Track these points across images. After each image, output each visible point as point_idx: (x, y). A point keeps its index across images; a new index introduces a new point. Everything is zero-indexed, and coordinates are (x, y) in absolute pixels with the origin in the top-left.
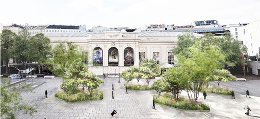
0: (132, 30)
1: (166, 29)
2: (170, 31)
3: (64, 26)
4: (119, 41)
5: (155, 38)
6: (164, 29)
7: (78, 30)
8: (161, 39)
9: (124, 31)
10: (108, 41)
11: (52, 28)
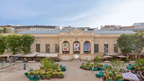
0: (92, 30)
1: (115, 28)
2: (118, 30)
3: (44, 26)
4: (80, 37)
5: (105, 35)
6: (114, 29)
7: (55, 29)
8: (109, 36)
9: (86, 30)
10: (73, 37)
11: (36, 28)
